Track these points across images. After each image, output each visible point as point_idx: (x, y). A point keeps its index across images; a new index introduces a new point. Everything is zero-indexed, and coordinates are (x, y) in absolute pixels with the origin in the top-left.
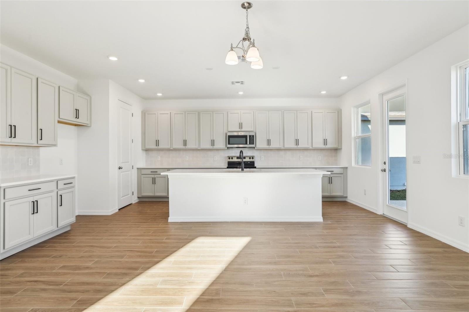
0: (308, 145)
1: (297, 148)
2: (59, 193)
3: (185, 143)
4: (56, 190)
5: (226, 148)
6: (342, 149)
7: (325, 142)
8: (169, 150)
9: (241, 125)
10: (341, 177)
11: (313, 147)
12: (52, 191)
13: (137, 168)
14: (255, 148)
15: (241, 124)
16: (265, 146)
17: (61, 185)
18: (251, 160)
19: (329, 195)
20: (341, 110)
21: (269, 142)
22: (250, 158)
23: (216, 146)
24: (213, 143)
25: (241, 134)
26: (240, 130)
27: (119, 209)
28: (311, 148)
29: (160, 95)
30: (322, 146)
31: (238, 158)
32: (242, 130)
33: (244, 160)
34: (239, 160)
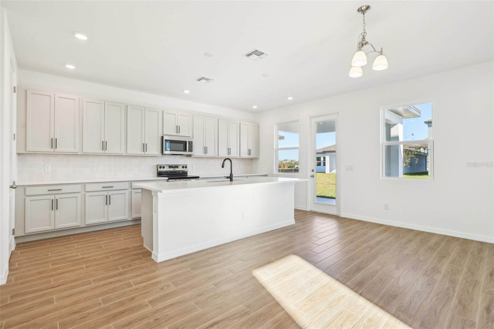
0: (237, 154)
1: (229, 156)
3: (104, 145)
5: (161, 155)
7: (249, 152)
8: (75, 155)
9: (178, 129)
14: (192, 156)
15: (178, 127)
16: (202, 154)
18: (184, 169)
20: (259, 125)
21: (205, 150)
22: (183, 167)
23: (149, 152)
24: (144, 147)
25: (179, 139)
26: (176, 134)
28: (239, 157)
31: (170, 167)
32: (179, 134)
33: (177, 169)
34: (172, 169)
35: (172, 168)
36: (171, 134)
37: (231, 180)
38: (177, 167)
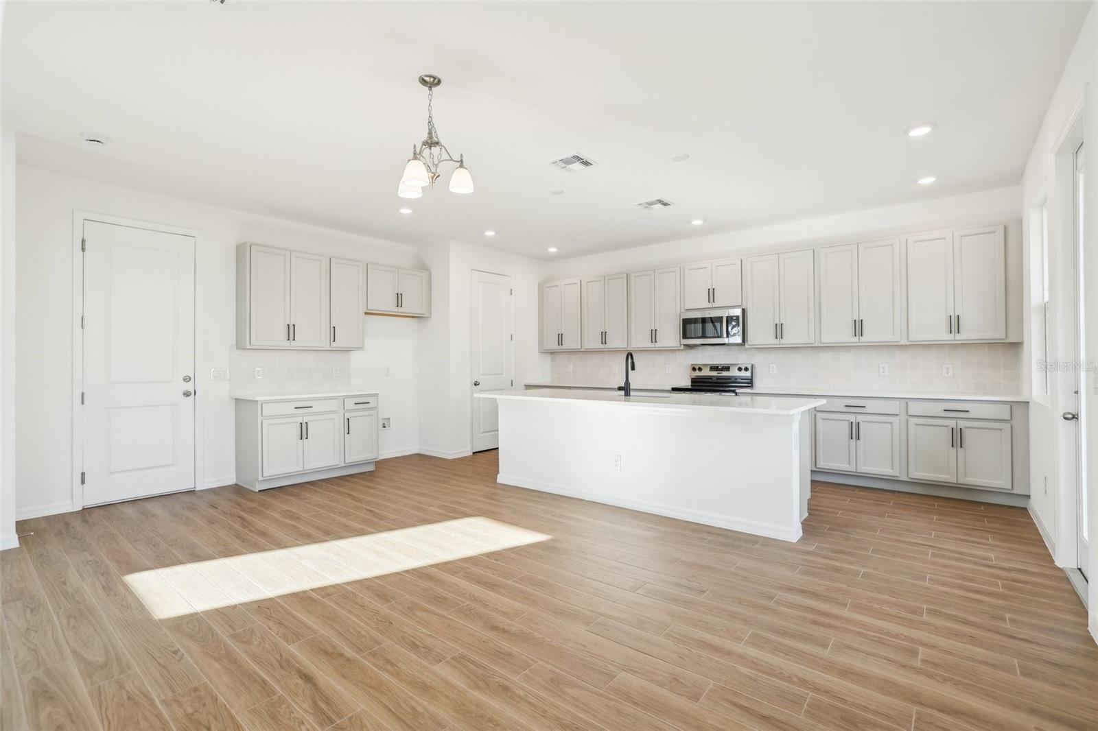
0: (894, 334)
1: (859, 342)
2: (347, 416)
3: (604, 337)
4: (342, 412)
5: (682, 347)
6: (1025, 343)
7: (955, 324)
9: (711, 294)
10: (1001, 430)
11: (910, 339)
12: (335, 412)
13: (526, 385)
14: (747, 346)
15: (711, 291)
16: (771, 340)
17: (350, 404)
18: (744, 374)
19: (955, 481)
21: (779, 330)
22: (740, 370)
23: (662, 343)
24: (654, 336)
25: (709, 314)
26: (710, 305)
27: (474, 453)
28: (904, 342)
29: (553, 250)
30: (943, 335)
31: (714, 368)
32: (716, 305)
33: (725, 374)
34: (714, 373)
35: (717, 370)
36: (698, 305)
37: (627, 394)
38: (727, 368)
